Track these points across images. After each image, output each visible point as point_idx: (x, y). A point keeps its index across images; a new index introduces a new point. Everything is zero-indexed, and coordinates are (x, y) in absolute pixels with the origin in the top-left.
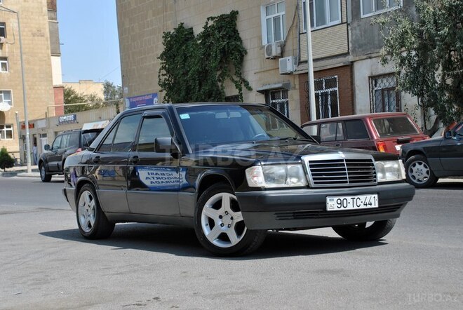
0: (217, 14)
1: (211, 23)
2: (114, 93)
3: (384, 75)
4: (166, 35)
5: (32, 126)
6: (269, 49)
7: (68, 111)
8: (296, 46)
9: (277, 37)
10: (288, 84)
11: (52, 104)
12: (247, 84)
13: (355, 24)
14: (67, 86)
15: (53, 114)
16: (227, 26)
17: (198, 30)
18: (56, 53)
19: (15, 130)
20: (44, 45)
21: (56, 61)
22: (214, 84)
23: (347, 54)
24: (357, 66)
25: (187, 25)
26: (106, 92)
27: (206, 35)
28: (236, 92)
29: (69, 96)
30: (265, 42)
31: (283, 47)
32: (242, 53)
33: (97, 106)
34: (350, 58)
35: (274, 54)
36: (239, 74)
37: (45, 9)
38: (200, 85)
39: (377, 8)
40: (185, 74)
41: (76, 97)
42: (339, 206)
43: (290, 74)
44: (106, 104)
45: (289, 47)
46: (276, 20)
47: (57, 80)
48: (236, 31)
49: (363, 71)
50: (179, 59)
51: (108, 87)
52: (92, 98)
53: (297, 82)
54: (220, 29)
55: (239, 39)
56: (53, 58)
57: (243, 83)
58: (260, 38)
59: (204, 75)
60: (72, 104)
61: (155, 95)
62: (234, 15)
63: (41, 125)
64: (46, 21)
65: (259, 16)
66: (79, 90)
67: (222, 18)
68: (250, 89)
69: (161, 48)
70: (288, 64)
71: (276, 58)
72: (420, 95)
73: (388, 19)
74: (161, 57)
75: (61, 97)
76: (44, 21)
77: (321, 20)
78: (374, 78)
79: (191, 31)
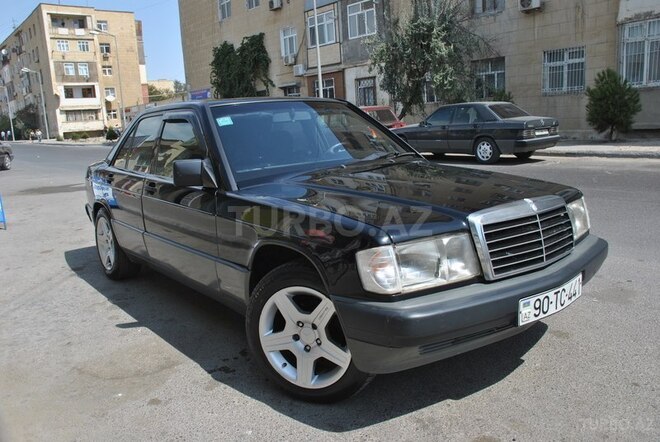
0: (250, 35)
1: (246, 41)
2: (180, 87)
3: (365, 79)
4: (215, 49)
5: (127, 110)
6: (286, 59)
7: (152, 100)
8: (305, 57)
9: (292, 51)
10: (300, 83)
11: (141, 96)
12: (271, 82)
13: (345, 44)
14: (150, 84)
15: (141, 103)
16: (256, 43)
17: (237, 46)
18: (142, 62)
19: (118, 113)
20: (134, 57)
21: (142, 68)
22: (249, 82)
23: (340, 63)
24: (347, 72)
25: (230, 42)
26: (176, 87)
27: (243, 49)
28: (264, 88)
29: (151, 90)
30: (283, 54)
31: (296, 58)
32: (267, 62)
33: (170, 97)
34: (342, 66)
35: (290, 62)
36: (266, 76)
37: (135, 34)
38: (239, 83)
39: (360, 34)
40: (229, 75)
41: (156, 91)
42: (537, 312)
43: (302, 76)
44: (176, 96)
45: (300, 58)
46: (291, 39)
47: (144, 80)
48: (263, 47)
49: (351, 75)
50: (224, 66)
51: (177, 84)
52: (167, 91)
53: (306, 81)
54: (252, 45)
55: (265, 52)
56: (141, 66)
57: (269, 82)
58: (280, 51)
59: (242, 76)
60: (154, 95)
61: (208, 90)
62: (262, 36)
63: (134, 110)
64: (136, 42)
65: (279, 38)
66: (158, 86)
67: (253, 37)
68: (274, 86)
69: (212, 58)
70: (300, 69)
71: (291, 65)
72: (392, 93)
73: (371, 41)
74: (212, 64)
75: (147, 91)
76: (135, 42)
77: (322, 40)
78: (358, 80)
79: (232, 47)
